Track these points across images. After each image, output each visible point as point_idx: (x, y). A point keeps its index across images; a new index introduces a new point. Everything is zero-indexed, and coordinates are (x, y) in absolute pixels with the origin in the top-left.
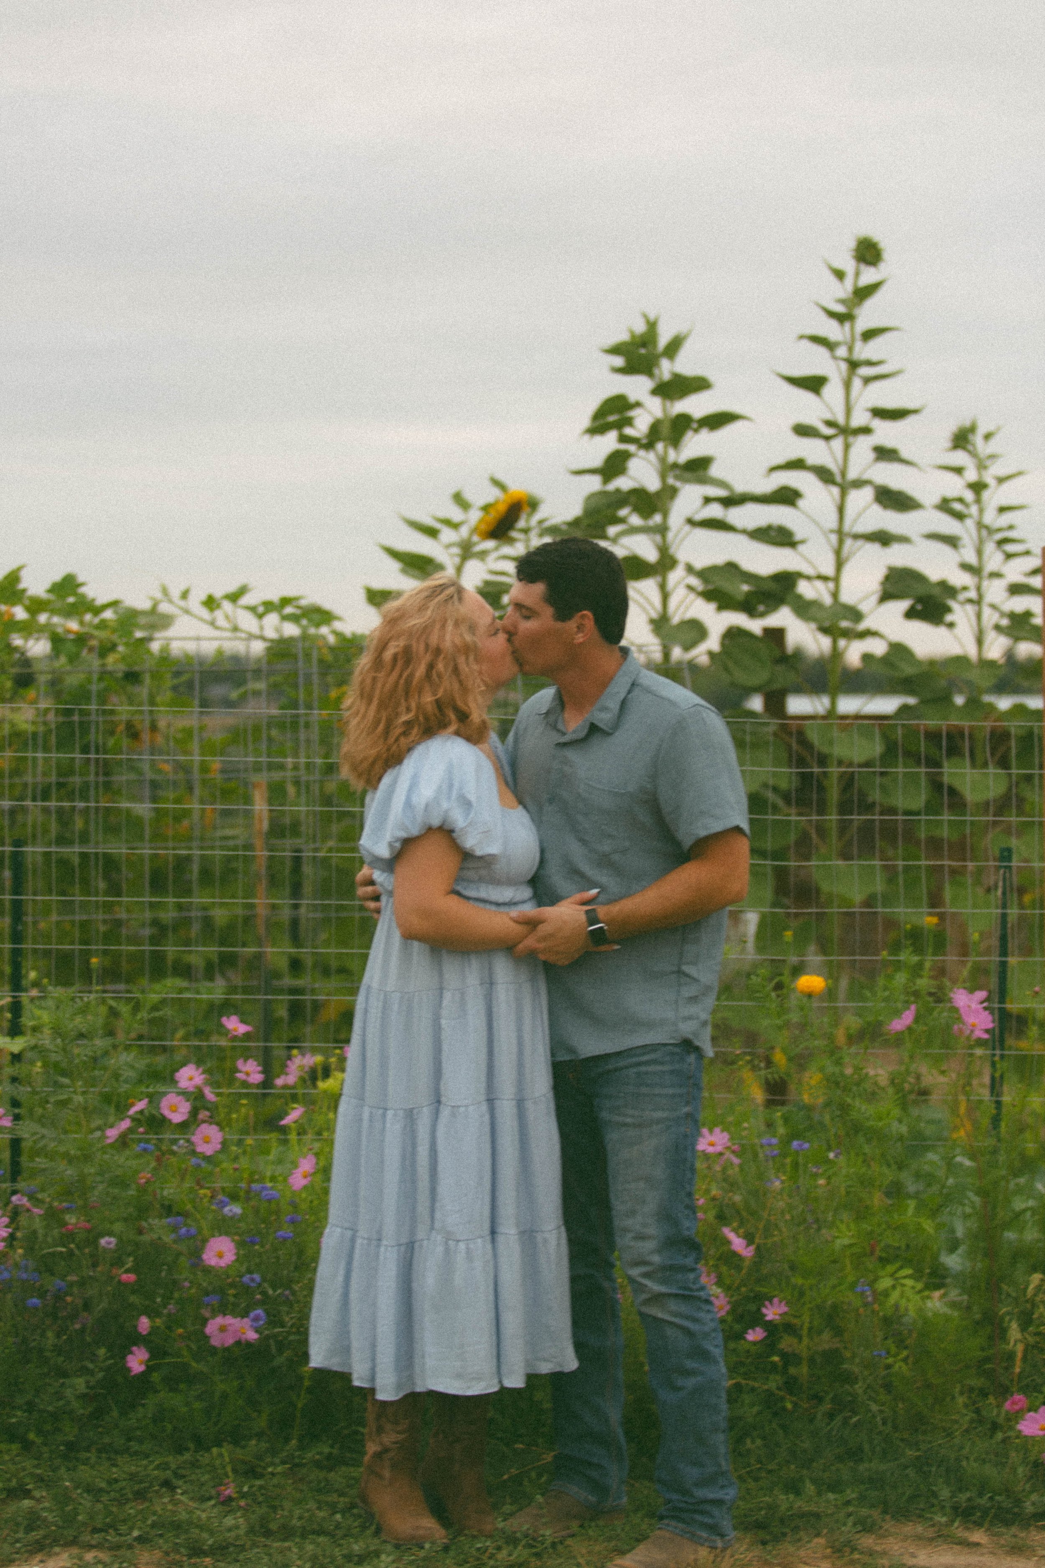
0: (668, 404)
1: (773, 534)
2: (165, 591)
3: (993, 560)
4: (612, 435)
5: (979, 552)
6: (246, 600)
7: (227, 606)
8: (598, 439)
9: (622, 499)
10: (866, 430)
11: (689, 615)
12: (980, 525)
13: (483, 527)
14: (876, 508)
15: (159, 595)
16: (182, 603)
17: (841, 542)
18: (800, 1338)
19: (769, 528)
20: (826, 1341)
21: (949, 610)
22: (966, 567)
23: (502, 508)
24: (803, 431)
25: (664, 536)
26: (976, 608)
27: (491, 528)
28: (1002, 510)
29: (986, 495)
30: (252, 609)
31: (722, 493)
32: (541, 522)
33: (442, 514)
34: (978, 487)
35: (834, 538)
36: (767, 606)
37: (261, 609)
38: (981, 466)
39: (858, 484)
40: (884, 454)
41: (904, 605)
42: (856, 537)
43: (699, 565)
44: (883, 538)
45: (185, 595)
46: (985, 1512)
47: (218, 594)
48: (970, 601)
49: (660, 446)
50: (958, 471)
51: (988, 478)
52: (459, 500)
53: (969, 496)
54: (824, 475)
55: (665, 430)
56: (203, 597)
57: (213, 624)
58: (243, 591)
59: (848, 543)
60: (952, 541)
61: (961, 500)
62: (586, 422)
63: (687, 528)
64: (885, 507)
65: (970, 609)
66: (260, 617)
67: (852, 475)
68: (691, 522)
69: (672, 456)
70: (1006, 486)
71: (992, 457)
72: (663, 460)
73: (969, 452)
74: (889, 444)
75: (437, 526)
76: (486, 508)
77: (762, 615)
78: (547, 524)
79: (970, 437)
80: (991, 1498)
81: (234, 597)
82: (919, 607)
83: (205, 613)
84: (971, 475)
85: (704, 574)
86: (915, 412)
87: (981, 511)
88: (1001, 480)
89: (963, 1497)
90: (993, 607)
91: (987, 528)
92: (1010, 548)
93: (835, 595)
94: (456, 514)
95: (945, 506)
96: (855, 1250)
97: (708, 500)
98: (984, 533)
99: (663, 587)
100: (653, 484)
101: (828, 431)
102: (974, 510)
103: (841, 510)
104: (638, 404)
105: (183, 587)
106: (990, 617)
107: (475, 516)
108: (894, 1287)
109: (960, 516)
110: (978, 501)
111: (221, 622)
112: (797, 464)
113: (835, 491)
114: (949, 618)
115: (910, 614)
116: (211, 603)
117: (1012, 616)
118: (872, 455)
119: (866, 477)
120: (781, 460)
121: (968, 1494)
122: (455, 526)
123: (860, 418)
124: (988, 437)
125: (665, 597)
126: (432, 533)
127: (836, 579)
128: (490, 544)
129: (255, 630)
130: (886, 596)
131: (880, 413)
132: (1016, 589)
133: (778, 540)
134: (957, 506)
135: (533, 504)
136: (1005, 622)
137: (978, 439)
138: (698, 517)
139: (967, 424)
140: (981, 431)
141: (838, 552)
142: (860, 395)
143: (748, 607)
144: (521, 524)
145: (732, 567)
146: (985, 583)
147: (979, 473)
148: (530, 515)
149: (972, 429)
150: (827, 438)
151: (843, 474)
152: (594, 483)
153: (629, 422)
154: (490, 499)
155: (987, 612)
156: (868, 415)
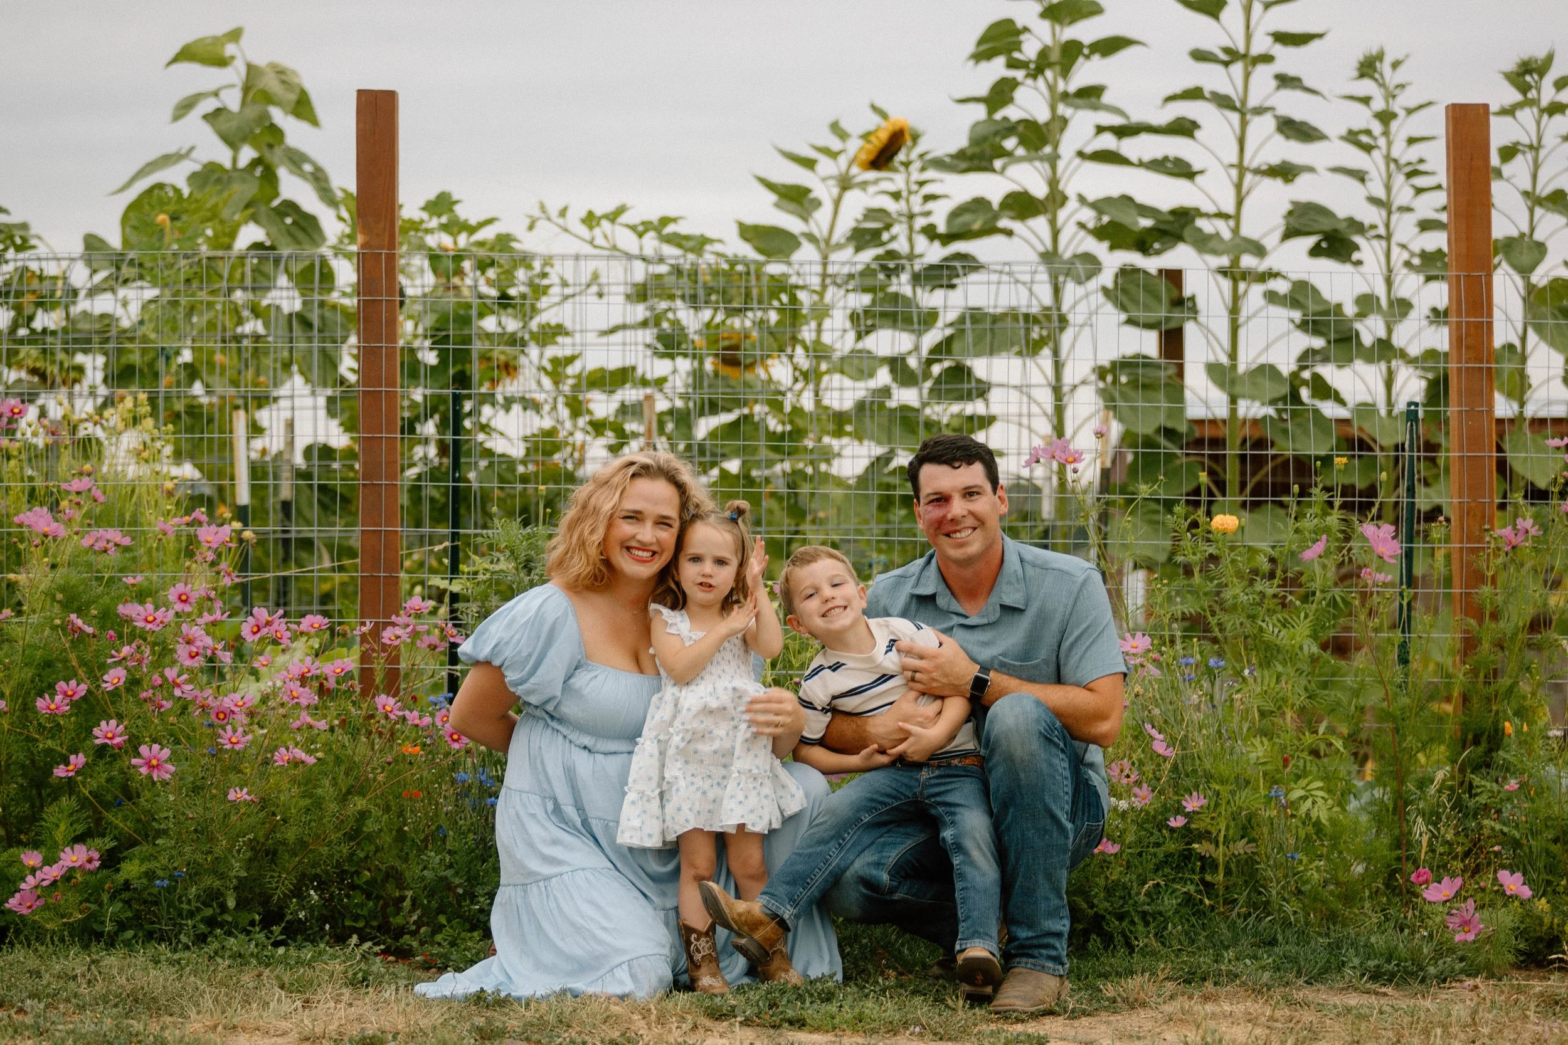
0: (1058, 28)
1: (1169, 165)
2: (543, 208)
3: (1403, 194)
4: (1000, 61)
5: (1388, 188)
6: (624, 218)
7: (605, 224)
8: (984, 65)
9: (1010, 128)
10: (1267, 59)
11: (1081, 250)
12: (1389, 159)
13: (864, 157)
14: (1279, 139)
15: (537, 213)
16: (561, 221)
17: (1241, 177)
18: (1217, 846)
19: (1166, 159)
20: (1241, 847)
21: (1356, 248)
22: (1374, 201)
23: (884, 136)
24: (1200, 56)
25: (1054, 168)
26: (1384, 243)
27: (871, 157)
28: (1412, 141)
29: (1394, 125)
30: (633, 228)
31: (1117, 121)
32: (921, 156)
33: (821, 143)
34: (1386, 117)
35: (1234, 173)
36: (1163, 244)
37: (641, 228)
38: (1391, 96)
39: (1259, 111)
40: (1285, 81)
41: (1310, 241)
42: (1257, 171)
43: (1091, 197)
44: (1285, 172)
45: (563, 213)
46: (1393, 975)
47: (599, 212)
48: (1379, 237)
49: (1049, 74)
50: (1366, 100)
51: (1397, 106)
52: (836, 128)
53: (1377, 127)
54: (1223, 102)
55: (1055, 56)
56: (583, 214)
57: (591, 242)
58: (621, 210)
59: (1249, 178)
60: (1360, 176)
61: (1368, 132)
62: (971, 48)
63: (1078, 160)
64: (1288, 137)
65: (1379, 246)
66: (641, 235)
67: (1252, 102)
68: (1081, 154)
69: (1061, 86)
70: (1415, 116)
71: (1402, 86)
72: (1052, 88)
73: (1376, 80)
74: (1292, 72)
75: (813, 154)
76: (866, 136)
77: (1158, 253)
78: (928, 157)
79: (1378, 64)
80: (1397, 965)
81: (613, 217)
82: (1324, 245)
83: (583, 231)
84: (1378, 104)
85: (1098, 206)
86: (1320, 36)
87: (1389, 144)
88: (1410, 111)
89: (1371, 963)
90: (1403, 247)
91: (1396, 161)
92: (1420, 181)
93: (1236, 231)
94: (835, 144)
95: (1352, 137)
96: (1269, 767)
97: (1100, 129)
98: (1392, 166)
99: (1053, 222)
100: (1042, 115)
101: (1223, 57)
102: (1382, 142)
103: (1241, 142)
104: (1026, 29)
105: (560, 206)
106: (1399, 256)
107: (854, 146)
108: (1305, 798)
109: (1368, 149)
110: (1386, 133)
111: (600, 241)
112: (1194, 94)
113: (1235, 117)
114: (1356, 256)
115: (1316, 252)
116: (590, 220)
117: (1424, 255)
118: (1274, 83)
119: (1267, 104)
120: (1178, 89)
121: (1376, 962)
122: (833, 155)
123: (1261, 44)
124: (1396, 65)
125: (1056, 234)
126: (809, 164)
127: (1237, 217)
128: (872, 175)
129: (635, 251)
130: (1290, 233)
131: (1283, 38)
132: (1426, 226)
133: (1176, 171)
134: (1364, 139)
135: (915, 138)
136: (1416, 261)
137: (1385, 67)
138: (1089, 150)
139: (1374, 52)
140: (1388, 60)
141: (1238, 186)
142: (1261, 18)
143: (1143, 244)
144: (901, 156)
145: (1127, 200)
146: (1394, 217)
147: (1387, 102)
148: (910, 149)
149: (1380, 57)
150: (1226, 64)
151: (1244, 102)
152: (979, 112)
153: (1017, 46)
154: (871, 127)
155: (1395, 251)
156: (1270, 39)
